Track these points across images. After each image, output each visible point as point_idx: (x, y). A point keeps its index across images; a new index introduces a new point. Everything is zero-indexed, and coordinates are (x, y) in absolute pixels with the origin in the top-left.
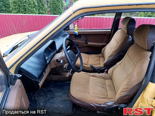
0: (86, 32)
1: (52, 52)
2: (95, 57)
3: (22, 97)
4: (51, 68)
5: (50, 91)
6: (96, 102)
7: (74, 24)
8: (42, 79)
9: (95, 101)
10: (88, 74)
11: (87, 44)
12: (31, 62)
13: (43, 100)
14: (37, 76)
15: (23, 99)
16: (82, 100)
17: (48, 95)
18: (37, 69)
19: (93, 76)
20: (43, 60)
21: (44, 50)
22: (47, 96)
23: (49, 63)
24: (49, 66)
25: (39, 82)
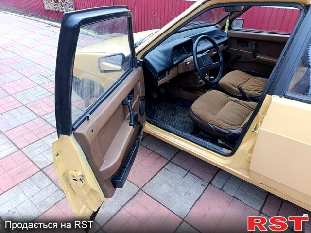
0: (259, 35)
1: (185, 53)
2: (259, 81)
3: (139, 80)
4: (179, 73)
5: (175, 109)
6: (217, 125)
7: (243, 20)
8: (163, 78)
9: (216, 123)
10: (230, 97)
11: (255, 58)
12: (156, 57)
13: (163, 114)
14: (158, 71)
15: (140, 83)
16: (201, 117)
17: (170, 112)
18: (160, 65)
19: (235, 101)
20: (169, 57)
21: (173, 46)
22: (168, 112)
23: (177, 64)
24: (175, 68)
25: (159, 80)
